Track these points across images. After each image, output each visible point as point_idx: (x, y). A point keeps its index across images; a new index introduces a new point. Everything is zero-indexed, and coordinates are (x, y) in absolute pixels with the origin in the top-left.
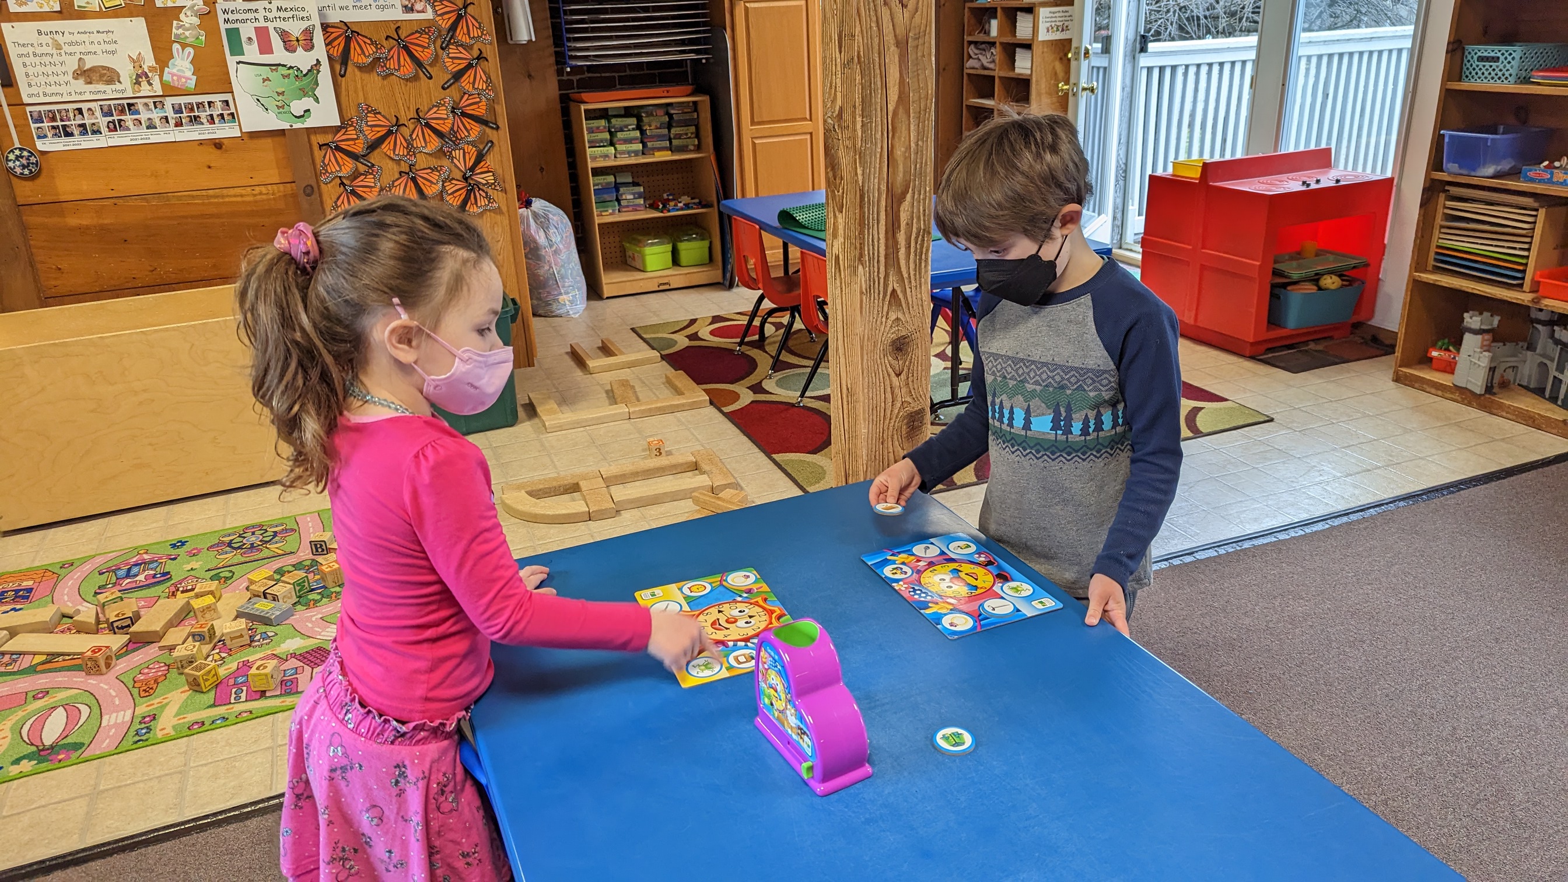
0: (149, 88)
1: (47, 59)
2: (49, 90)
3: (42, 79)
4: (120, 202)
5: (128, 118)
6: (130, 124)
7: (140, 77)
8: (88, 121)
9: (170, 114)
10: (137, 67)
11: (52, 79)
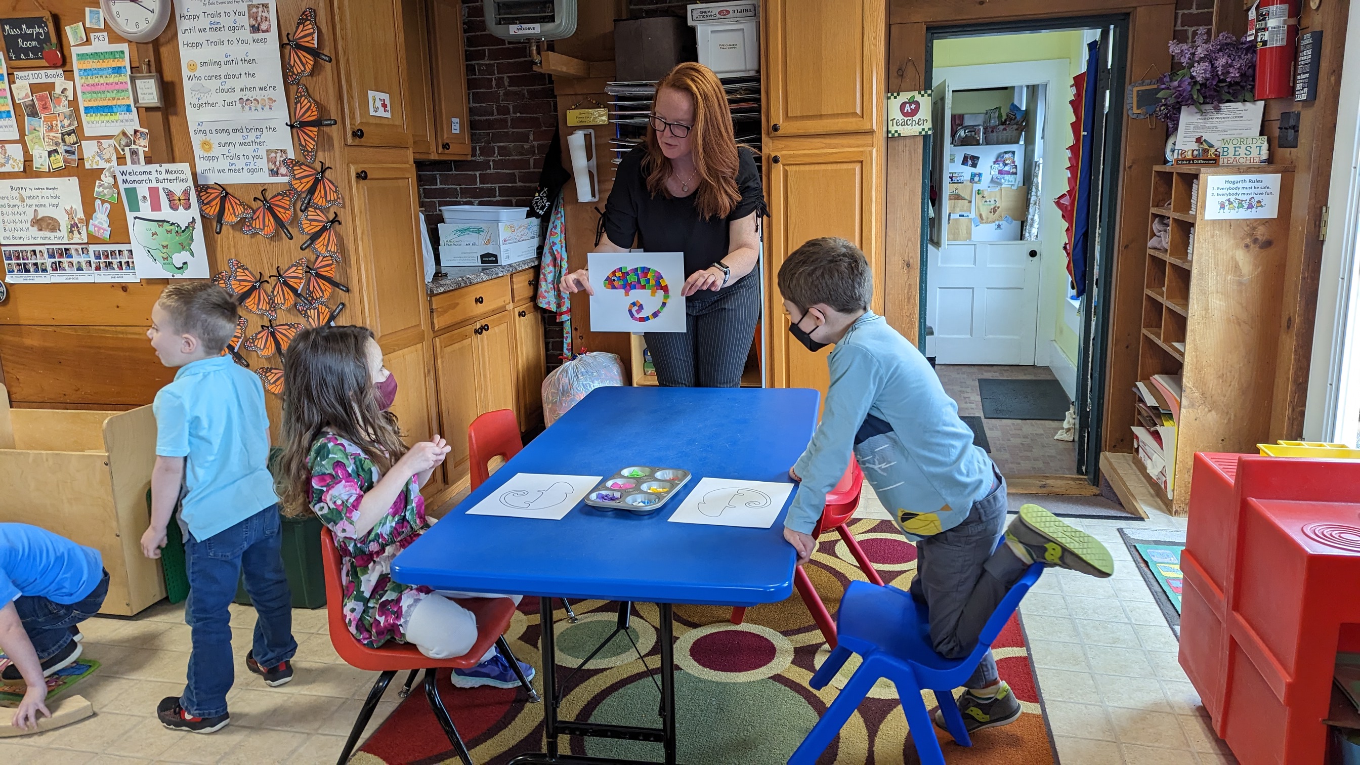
0: (79, 236)
1: (16, 210)
2: (17, 234)
3: (12, 225)
4: (58, 329)
5: (65, 260)
6: (66, 265)
7: (73, 227)
8: (39, 261)
9: (93, 259)
10: (71, 219)
11: (19, 225)
